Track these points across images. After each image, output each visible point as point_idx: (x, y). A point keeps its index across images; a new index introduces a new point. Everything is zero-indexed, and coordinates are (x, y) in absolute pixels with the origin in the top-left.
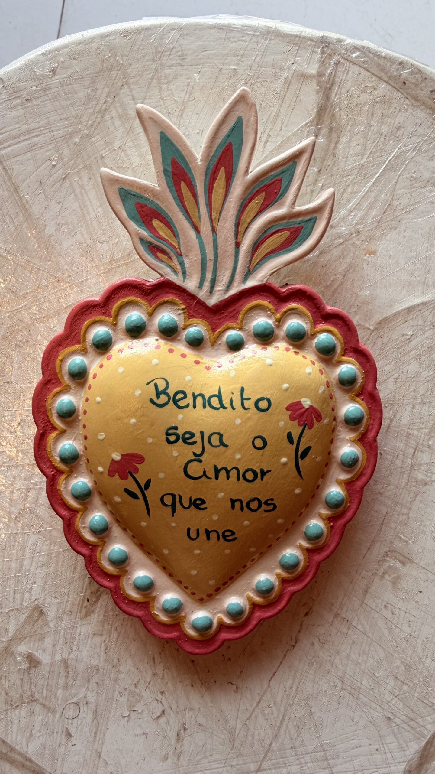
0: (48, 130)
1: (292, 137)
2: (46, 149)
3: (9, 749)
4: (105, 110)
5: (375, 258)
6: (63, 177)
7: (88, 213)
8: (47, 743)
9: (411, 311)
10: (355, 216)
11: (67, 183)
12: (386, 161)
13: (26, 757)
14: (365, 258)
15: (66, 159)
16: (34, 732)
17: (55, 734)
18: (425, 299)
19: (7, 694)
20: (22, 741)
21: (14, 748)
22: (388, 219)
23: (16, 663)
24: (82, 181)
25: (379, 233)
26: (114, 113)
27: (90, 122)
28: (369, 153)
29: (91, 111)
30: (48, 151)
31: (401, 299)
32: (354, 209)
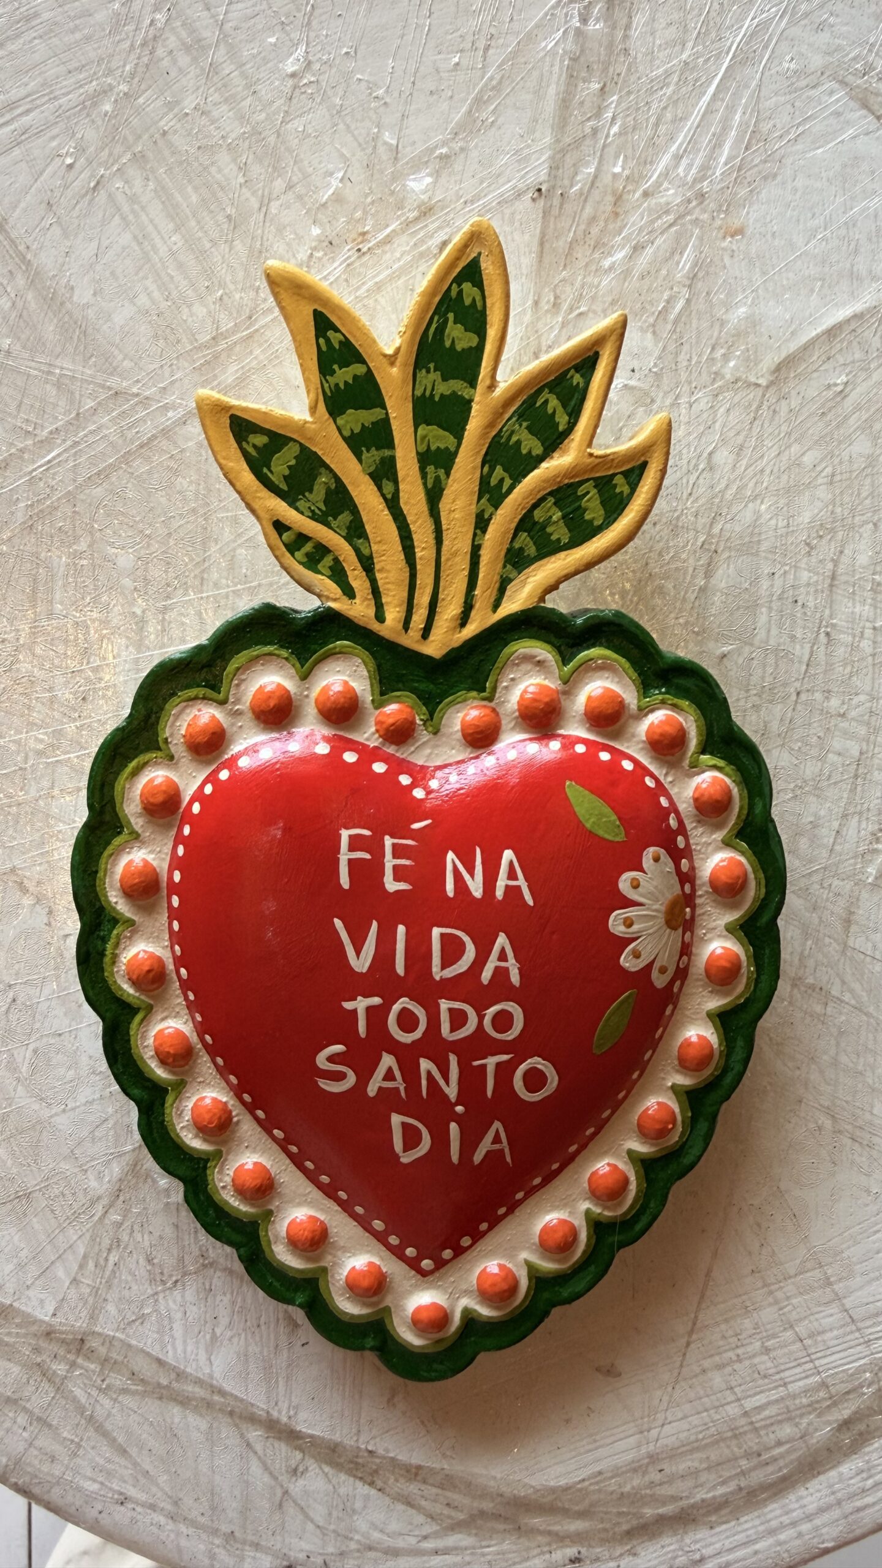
0: (47, 98)
1: (535, 32)
2: (49, 135)
3: (173, 1376)
4: (155, 38)
5: (745, 241)
6: (92, 185)
7: (154, 247)
8: (250, 1349)
9: (835, 336)
10: (690, 166)
11: (102, 196)
12: (730, 48)
13: (212, 1386)
14: (725, 244)
15: (92, 149)
16: (218, 1331)
17: (263, 1327)
18: (858, 307)
19: (149, 1261)
20: (197, 1355)
21: (184, 1372)
22: (756, 161)
23: (158, 1193)
24: (130, 188)
25: (743, 192)
26: (172, 41)
27: (128, 68)
28: (694, 36)
29: (126, 45)
30: (53, 138)
31: (811, 315)
32: (685, 151)
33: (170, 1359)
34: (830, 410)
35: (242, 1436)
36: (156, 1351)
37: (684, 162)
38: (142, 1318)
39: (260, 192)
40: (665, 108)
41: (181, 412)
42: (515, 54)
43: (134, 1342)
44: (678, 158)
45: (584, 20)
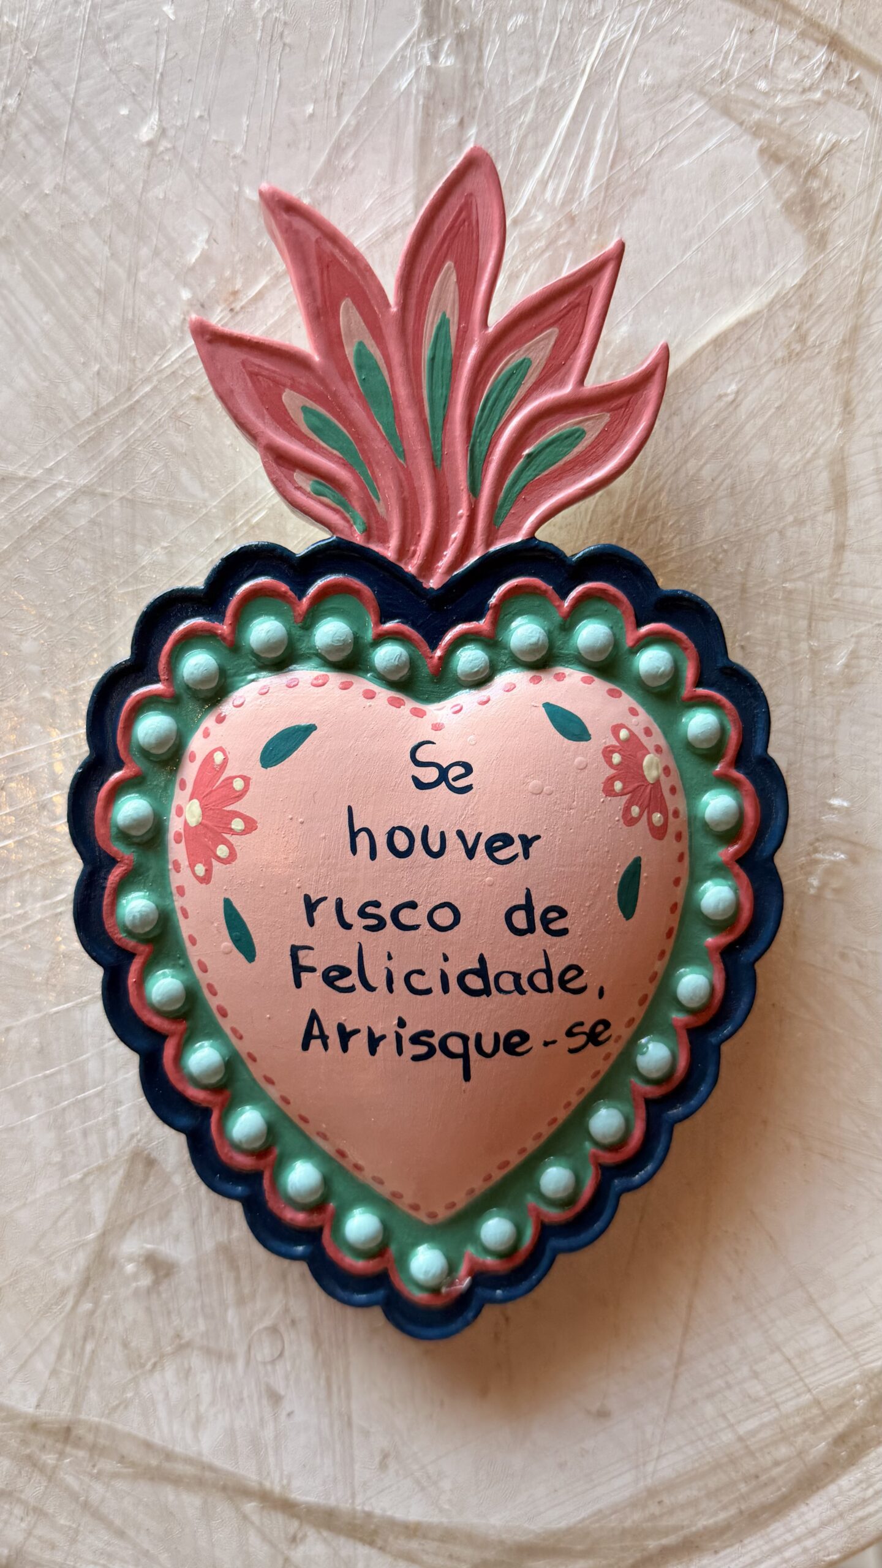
33: (156, 1440)
34: (724, 420)
35: (237, 1509)
36: (142, 1434)
37: (551, 187)
38: (126, 1404)
39: (127, 264)
40: (525, 136)
41: (70, 490)
42: (368, 98)
43: (120, 1427)
44: (543, 184)
45: (435, 56)
